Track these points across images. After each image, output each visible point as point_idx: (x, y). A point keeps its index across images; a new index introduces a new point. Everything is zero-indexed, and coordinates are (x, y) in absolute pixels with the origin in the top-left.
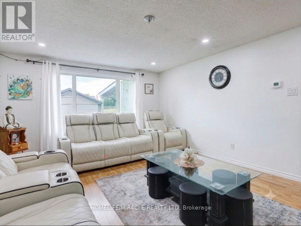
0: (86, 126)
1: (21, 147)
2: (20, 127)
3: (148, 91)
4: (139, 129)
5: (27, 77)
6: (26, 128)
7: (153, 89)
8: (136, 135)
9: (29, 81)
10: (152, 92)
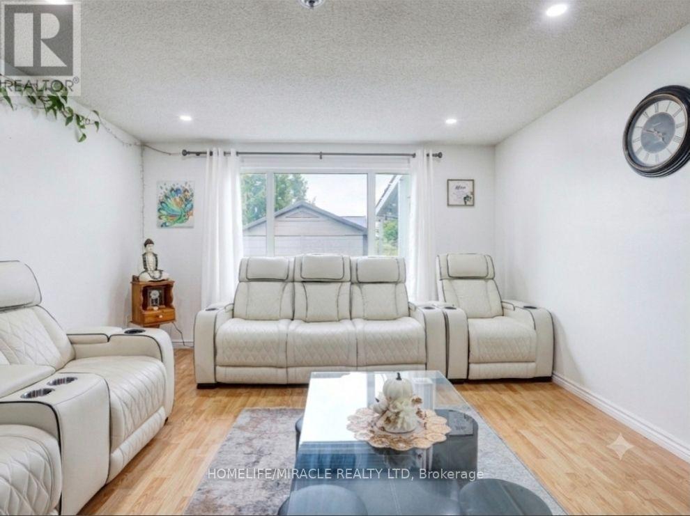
0: (278, 285)
1: (161, 317)
2: (162, 278)
3: (456, 198)
4: (409, 301)
5: (186, 183)
6: (174, 282)
7: (473, 193)
8: (398, 314)
9: (188, 192)
10: (468, 200)
